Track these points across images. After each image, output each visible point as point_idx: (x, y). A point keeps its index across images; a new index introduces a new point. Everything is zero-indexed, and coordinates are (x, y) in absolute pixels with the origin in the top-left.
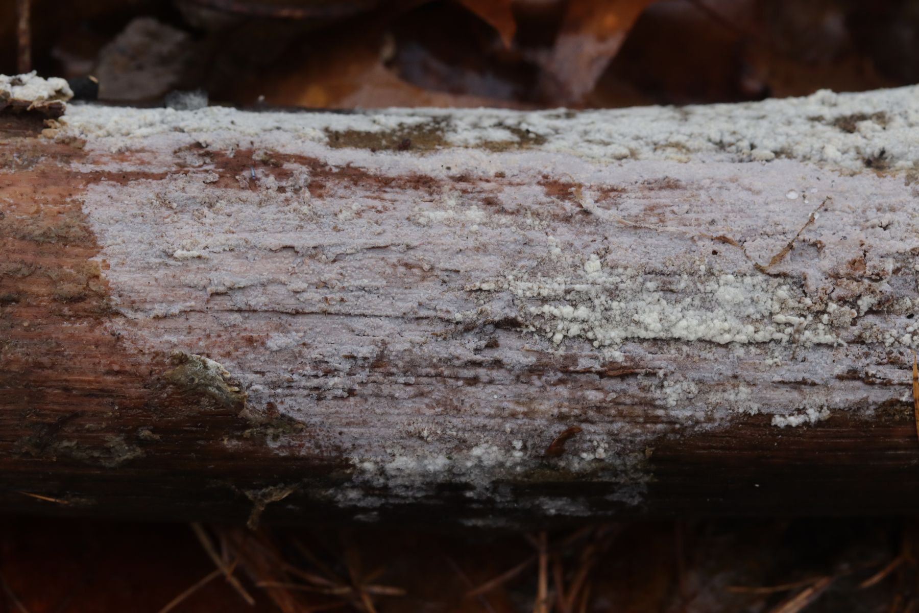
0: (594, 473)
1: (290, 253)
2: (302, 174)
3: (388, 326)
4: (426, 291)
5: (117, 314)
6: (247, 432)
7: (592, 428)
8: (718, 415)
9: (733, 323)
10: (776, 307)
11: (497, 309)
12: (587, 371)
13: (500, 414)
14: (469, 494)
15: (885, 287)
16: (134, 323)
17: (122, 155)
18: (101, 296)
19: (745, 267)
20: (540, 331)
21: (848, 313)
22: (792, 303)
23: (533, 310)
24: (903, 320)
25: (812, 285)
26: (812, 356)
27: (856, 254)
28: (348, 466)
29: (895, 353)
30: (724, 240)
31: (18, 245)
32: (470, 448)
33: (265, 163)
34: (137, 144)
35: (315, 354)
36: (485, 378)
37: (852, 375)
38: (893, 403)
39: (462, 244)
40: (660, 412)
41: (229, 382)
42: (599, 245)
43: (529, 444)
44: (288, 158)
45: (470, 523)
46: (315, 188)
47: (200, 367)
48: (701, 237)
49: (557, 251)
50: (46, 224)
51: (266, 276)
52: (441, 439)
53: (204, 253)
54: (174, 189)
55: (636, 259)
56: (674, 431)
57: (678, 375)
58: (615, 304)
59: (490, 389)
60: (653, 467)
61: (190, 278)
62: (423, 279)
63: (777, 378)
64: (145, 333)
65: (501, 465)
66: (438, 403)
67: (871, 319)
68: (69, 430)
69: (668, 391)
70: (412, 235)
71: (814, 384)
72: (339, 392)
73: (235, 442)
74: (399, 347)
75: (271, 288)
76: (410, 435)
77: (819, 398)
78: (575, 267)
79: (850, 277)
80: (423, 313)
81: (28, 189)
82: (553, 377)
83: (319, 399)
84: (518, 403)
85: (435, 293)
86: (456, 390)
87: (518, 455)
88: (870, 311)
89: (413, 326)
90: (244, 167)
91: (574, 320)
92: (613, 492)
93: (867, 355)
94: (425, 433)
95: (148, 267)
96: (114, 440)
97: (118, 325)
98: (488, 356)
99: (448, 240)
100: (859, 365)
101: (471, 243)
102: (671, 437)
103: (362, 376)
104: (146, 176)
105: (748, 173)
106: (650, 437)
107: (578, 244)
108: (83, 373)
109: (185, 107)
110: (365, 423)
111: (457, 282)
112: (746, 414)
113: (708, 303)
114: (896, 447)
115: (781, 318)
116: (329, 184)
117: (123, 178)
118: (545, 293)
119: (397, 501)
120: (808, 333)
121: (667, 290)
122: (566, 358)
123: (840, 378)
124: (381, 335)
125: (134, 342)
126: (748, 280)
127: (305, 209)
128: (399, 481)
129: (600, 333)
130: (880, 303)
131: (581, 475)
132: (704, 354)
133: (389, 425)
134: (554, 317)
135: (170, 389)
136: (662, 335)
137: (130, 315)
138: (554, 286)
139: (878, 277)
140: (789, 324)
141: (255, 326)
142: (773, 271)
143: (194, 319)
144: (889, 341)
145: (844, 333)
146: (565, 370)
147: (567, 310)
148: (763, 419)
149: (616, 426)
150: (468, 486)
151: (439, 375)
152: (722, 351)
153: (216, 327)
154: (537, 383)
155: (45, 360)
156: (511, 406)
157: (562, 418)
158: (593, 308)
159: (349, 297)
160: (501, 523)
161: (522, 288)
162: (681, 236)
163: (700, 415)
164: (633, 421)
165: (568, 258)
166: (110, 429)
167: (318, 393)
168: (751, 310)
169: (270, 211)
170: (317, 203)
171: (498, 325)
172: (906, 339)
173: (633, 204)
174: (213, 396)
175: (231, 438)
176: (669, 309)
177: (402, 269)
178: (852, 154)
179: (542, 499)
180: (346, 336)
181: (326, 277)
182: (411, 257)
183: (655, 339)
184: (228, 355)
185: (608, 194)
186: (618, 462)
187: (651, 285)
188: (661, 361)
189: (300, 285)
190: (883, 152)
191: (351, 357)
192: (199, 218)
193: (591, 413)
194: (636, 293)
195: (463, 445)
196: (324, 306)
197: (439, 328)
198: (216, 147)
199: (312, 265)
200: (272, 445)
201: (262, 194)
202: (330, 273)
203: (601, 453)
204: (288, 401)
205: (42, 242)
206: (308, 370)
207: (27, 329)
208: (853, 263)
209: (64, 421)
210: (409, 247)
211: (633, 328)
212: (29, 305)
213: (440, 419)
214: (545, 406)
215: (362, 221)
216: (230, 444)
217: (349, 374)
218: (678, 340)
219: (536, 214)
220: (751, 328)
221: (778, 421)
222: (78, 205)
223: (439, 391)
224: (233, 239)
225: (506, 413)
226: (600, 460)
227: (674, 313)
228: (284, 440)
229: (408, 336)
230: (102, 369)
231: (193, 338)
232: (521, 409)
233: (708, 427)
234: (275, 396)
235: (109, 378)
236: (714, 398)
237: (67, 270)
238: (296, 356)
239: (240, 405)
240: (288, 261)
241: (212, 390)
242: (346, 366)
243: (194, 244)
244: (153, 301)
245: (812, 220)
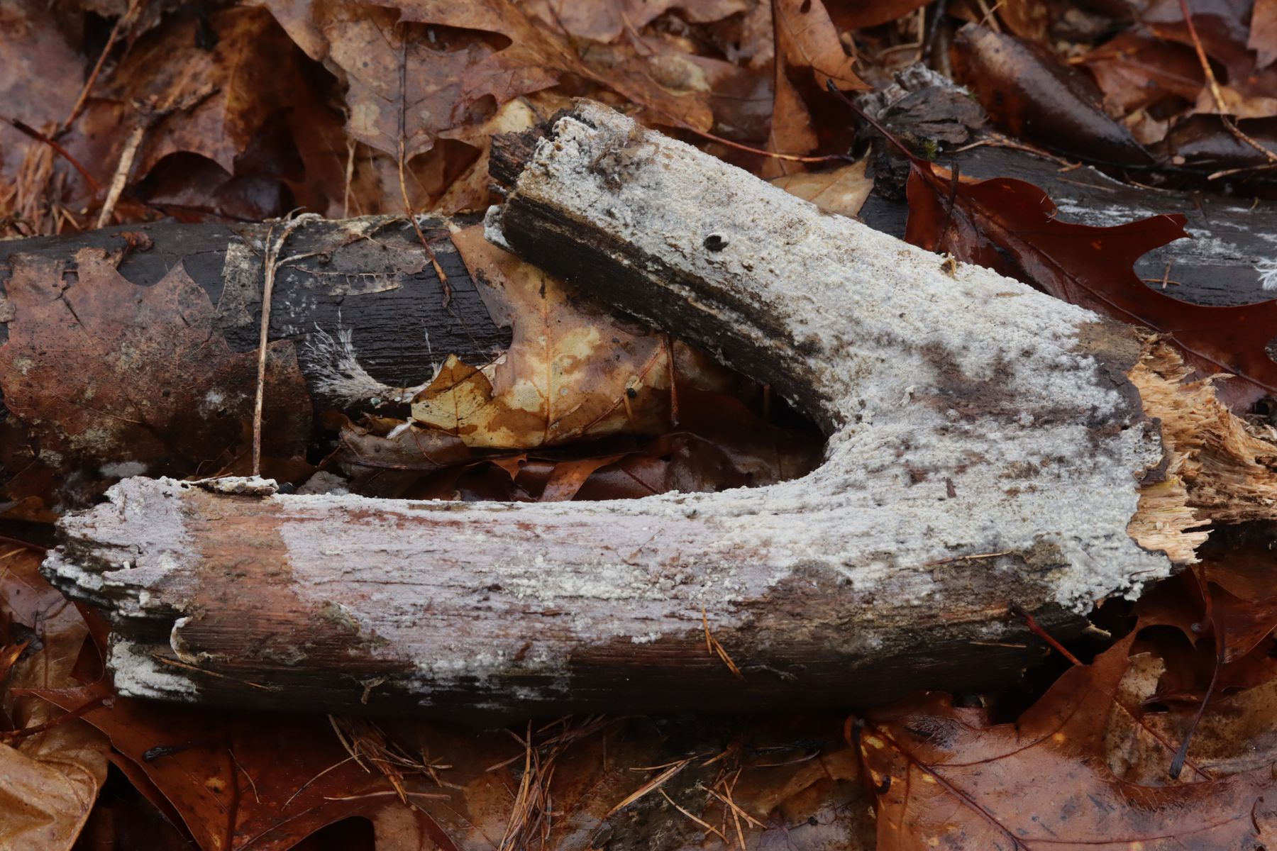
0: (541, 671)
1: (384, 554)
2: (393, 519)
3: (433, 590)
4: (452, 573)
5: (296, 582)
6: (361, 646)
7: (538, 644)
8: (603, 636)
9: (610, 588)
10: (633, 580)
11: (489, 581)
12: (535, 613)
13: (491, 636)
14: (477, 684)
15: (689, 570)
16: (304, 587)
17: (301, 511)
18: (288, 573)
19: (617, 560)
20: (511, 592)
21: (670, 583)
22: (640, 578)
23: (508, 581)
24: (699, 587)
25: (651, 569)
26: (651, 605)
27: (674, 554)
28: (413, 666)
29: (694, 604)
30: (607, 548)
31: (247, 548)
32: (476, 655)
33: (374, 514)
34: (310, 507)
35: (395, 604)
36: (483, 617)
37: (672, 615)
38: (694, 630)
39: (472, 550)
40: (573, 635)
41: (352, 617)
42: (543, 551)
43: (507, 652)
44: (387, 513)
45: (480, 706)
46: (399, 526)
47: (337, 608)
48: (596, 547)
49: (521, 553)
50: (261, 539)
51: (372, 564)
52: (461, 650)
53: (341, 553)
54: (327, 525)
55: (562, 556)
56: (581, 645)
57: (582, 615)
58: (550, 579)
59: (485, 622)
60: (572, 667)
61: (333, 565)
62: (452, 566)
63: (633, 616)
64: (310, 592)
65: (492, 665)
66: (459, 629)
67: (682, 587)
68: (269, 642)
69: (577, 623)
70: (448, 546)
71: (652, 620)
72: (408, 624)
73: (355, 651)
74: (439, 600)
75: (374, 570)
76: (445, 648)
77: (654, 627)
78: (530, 561)
79: (671, 565)
80: (452, 583)
81: (253, 525)
82: (518, 616)
83: (398, 627)
84: (500, 630)
85: (459, 574)
86: (468, 623)
87: (501, 658)
88: (682, 583)
89: (447, 590)
90: (363, 517)
91: (528, 586)
92: (552, 683)
93: (680, 605)
94: (452, 646)
95: (312, 560)
96: (292, 649)
97: (296, 587)
98: (485, 604)
99: (464, 548)
100: (675, 609)
101: (477, 549)
102: (580, 649)
103: (420, 615)
104: (313, 519)
105: (623, 520)
106: (569, 649)
107: (532, 550)
108: (277, 611)
109: (336, 494)
110: (421, 641)
111: (469, 568)
112: (618, 636)
113: (598, 578)
114: (698, 656)
115: (635, 585)
116: (407, 524)
117: (302, 520)
118: (514, 573)
119: (439, 689)
120: (649, 593)
121: (577, 572)
122: (524, 606)
123: (666, 616)
124: (430, 594)
125: (304, 596)
126: (619, 567)
127: (393, 534)
128: (440, 675)
129: (542, 594)
130: (686, 578)
131: (535, 671)
132: (596, 604)
133: (434, 642)
134: (518, 585)
135: (322, 620)
136: (574, 594)
137: (302, 582)
138: (519, 570)
139: (686, 566)
140: (639, 588)
141: (365, 589)
142: (632, 562)
143: (335, 586)
144: (691, 597)
145: (668, 594)
146: (524, 613)
147: (525, 582)
148: (626, 640)
149: (551, 643)
150: (476, 679)
151: (460, 615)
152: (605, 603)
153: (346, 590)
154: (510, 619)
155: (259, 605)
156: (497, 631)
157: (523, 637)
158: (539, 581)
159: (414, 575)
160: (496, 706)
161: (503, 570)
162: (585, 547)
163: (594, 636)
164: (559, 639)
165: (527, 556)
166: (290, 642)
167: (398, 625)
168: (620, 582)
169: (375, 535)
170: (400, 532)
171: (490, 589)
172: (700, 596)
173: (562, 533)
174: (343, 625)
175: (353, 648)
176: (577, 581)
177: (441, 562)
178: (680, 513)
179: (515, 687)
180: (412, 595)
181: (402, 564)
182: (446, 556)
183: (571, 597)
184: (352, 603)
185: (549, 528)
186: (553, 663)
187: (568, 569)
188: (573, 607)
189: (389, 569)
190: (695, 512)
191: (414, 605)
192: (339, 537)
193: (538, 635)
194: (561, 573)
195: (472, 653)
196: (401, 579)
197: (460, 591)
198: (350, 508)
199: (396, 559)
200: (374, 653)
201: (372, 526)
202: (405, 563)
203: (544, 658)
204: (382, 628)
205: (258, 548)
206: (392, 611)
207: (250, 589)
208: (673, 559)
209: (267, 638)
210: (445, 551)
211: (558, 590)
212: (251, 578)
213: (460, 639)
214: (515, 631)
215: (423, 540)
216: (352, 652)
217: (414, 614)
218: (582, 597)
219: (512, 537)
220: (619, 591)
221: (635, 640)
222: (278, 532)
223: (459, 623)
224: (356, 547)
225: (494, 635)
226: (543, 662)
227: (580, 583)
228: (380, 650)
229: (444, 595)
230: (287, 610)
231: (334, 594)
232: (502, 633)
233: (598, 643)
234: (375, 625)
235: (291, 614)
236: (601, 627)
237: (271, 560)
238: (386, 605)
239: (357, 630)
240: (383, 557)
241: (343, 621)
242: (412, 610)
243: (336, 549)
244: (314, 576)
245: (653, 539)
